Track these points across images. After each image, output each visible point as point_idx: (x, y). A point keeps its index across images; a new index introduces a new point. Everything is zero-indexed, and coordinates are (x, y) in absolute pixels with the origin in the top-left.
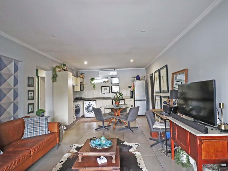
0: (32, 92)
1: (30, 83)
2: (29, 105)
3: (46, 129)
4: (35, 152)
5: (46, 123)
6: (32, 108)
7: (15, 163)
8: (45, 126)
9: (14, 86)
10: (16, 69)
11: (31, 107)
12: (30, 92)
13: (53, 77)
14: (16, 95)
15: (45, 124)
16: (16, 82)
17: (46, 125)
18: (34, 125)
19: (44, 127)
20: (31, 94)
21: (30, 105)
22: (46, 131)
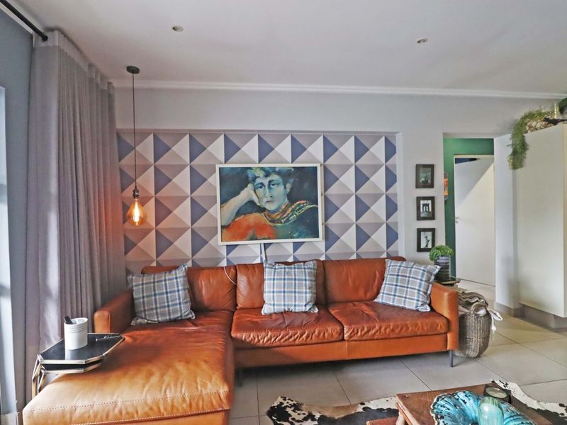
0: (429, 202)
1: (423, 179)
2: (419, 231)
3: (420, 299)
4: (364, 338)
5: (423, 283)
6: (428, 241)
7: (302, 335)
8: (419, 290)
9: (387, 188)
10: (390, 150)
11: (426, 237)
12: (422, 202)
13: (515, 153)
14: (391, 208)
15: (420, 286)
16: (391, 179)
17: (421, 289)
18: (397, 279)
19: (416, 291)
20: (424, 205)
21: (422, 233)
22: (420, 303)
